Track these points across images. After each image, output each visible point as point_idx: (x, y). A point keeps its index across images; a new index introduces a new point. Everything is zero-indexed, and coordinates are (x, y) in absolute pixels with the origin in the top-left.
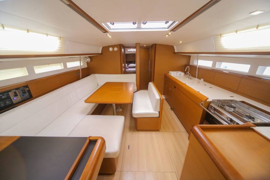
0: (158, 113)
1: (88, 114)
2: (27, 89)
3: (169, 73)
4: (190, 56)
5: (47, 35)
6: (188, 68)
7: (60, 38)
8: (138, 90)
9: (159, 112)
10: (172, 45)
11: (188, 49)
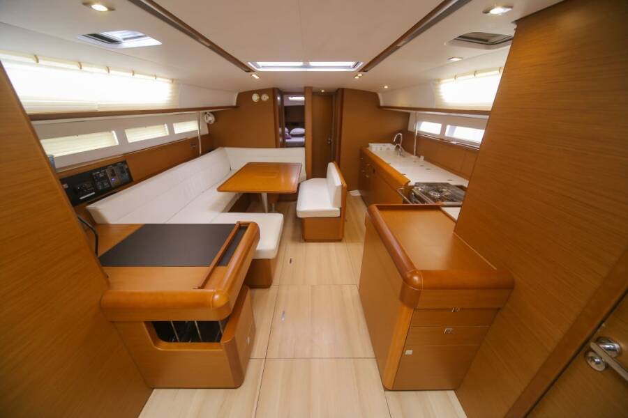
0: (338, 209)
1: (224, 211)
2: (126, 167)
3: (368, 146)
4: (408, 115)
5: (156, 77)
6: (399, 137)
7: (173, 80)
8: (308, 179)
9: (341, 208)
10: (375, 91)
11: (401, 101)
